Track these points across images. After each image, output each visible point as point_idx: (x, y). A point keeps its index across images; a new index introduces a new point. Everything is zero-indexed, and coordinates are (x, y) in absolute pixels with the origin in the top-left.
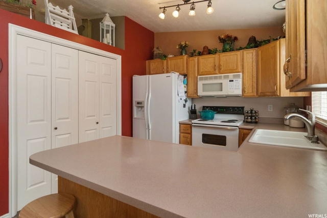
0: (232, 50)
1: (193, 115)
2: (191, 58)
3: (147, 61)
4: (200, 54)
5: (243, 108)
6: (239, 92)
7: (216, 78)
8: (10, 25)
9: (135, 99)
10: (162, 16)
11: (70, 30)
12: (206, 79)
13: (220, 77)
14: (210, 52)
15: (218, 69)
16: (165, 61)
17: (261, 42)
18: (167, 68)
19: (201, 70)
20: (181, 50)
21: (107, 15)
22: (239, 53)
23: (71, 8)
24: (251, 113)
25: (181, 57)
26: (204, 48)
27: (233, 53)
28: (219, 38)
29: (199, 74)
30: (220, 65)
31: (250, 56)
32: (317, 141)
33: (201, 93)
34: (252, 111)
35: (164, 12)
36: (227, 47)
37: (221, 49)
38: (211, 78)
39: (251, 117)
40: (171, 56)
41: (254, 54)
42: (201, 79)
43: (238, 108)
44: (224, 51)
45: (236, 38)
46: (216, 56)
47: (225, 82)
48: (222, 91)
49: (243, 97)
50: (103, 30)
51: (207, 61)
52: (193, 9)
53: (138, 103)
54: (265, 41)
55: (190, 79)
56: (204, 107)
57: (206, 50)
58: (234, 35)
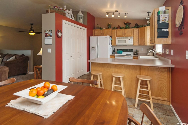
0: (129, 28)
1: (114, 53)
2: (113, 30)
3: (93, 30)
4: (117, 29)
5: (133, 49)
6: (132, 44)
7: (123, 38)
8: (63, 20)
9: (91, 46)
10: (107, 16)
11: (71, 18)
12: (120, 38)
13: (125, 38)
14: (121, 28)
15: (124, 35)
16: (102, 31)
17: (140, 26)
18: (103, 33)
19: (118, 35)
20: (108, 26)
21: (80, 11)
22: (132, 29)
23: (71, 10)
24: (136, 51)
25: (108, 29)
26: (118, 26)
27: (130, 29)
28: (124, 23)
29: (116, 36)
30: (125, 34)
31: (136, 30)
32: (157, 57)
33: (117, 44)
34: (136, 50)
35: (108, 14)
36: (127, 26)
37: (125, 27)
38: (122, 38)
39: (136, 53)
40: (104, 28)
41: (137, 30)
42: (118, 38)
43: (131, 49)
44: (126, 28)
45: (130, 23)
46: (123, 30)
47: (127, 40)
48: (126, 43)
49: (133, 45)
50: (79, 17)
51: (120, 31)
52: (119, 15)
53: (92, 48)
54: (141, 26)
55: (113, 38)
56: (118, 49)
57: (119, 27)
58: (129, 22)
